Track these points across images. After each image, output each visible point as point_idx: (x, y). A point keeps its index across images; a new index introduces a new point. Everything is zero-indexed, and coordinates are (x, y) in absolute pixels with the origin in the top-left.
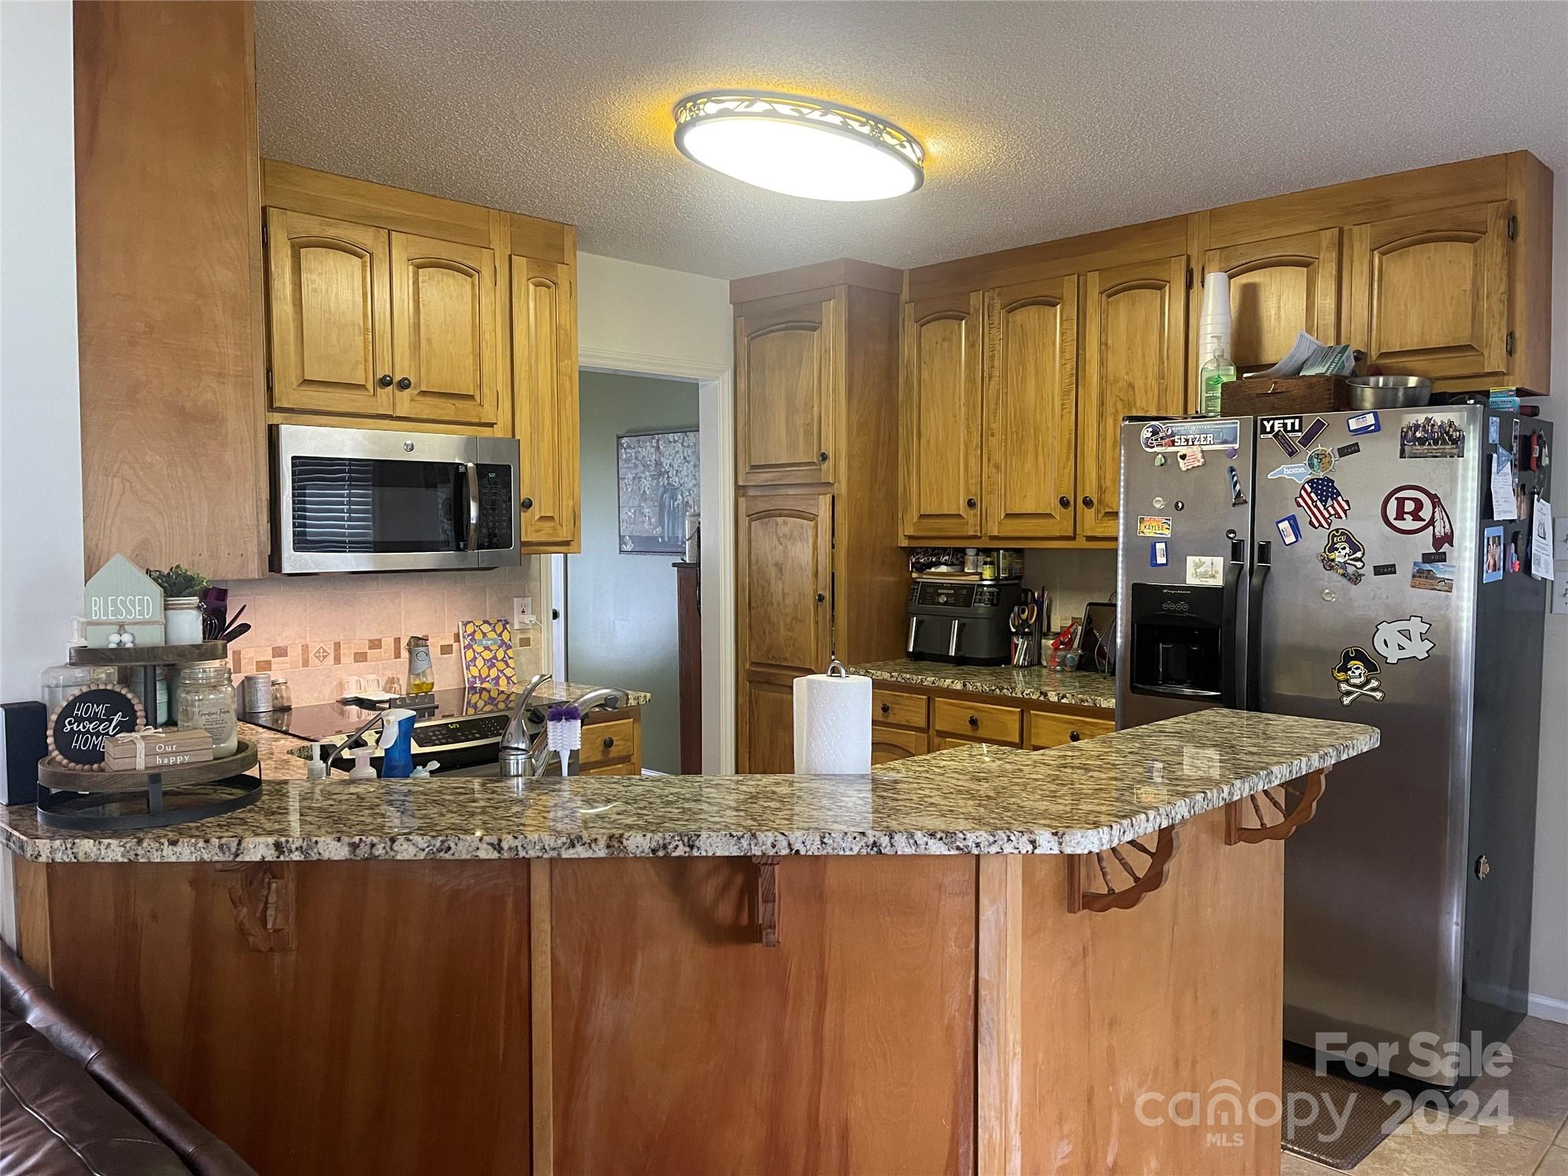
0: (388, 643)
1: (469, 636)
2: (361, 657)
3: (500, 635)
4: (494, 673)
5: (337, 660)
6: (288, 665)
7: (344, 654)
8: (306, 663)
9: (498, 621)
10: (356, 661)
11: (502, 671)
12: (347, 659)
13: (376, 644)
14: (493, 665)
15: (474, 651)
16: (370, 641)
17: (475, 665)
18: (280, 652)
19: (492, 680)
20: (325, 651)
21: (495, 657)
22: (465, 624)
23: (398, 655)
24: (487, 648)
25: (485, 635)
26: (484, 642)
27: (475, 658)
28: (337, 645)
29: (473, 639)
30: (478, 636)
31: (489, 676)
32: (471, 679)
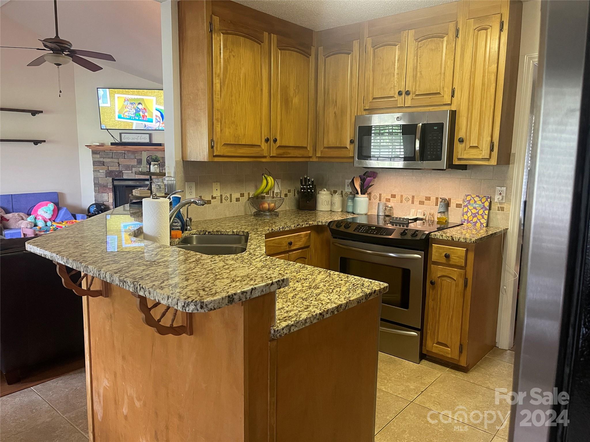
0: (433, 199)
1: (467, 201)
2: (422, 203)
3: (483, 203)
4: (475, 220)
5: (413, 203)
6: (395, 201)
7: (415, 201)
8: (401, 202)
9: (484, 196)
10: (420, 204)
11: (479, 220)
12: (416, 202)
13: (428, 199)
14: (476, 216)
15: (468, 208)
16: (426, 197)
17: (467, 215)
18: (393, 196)
19: (473, 223)
20: (408, 198)
21: (478, 213)
22: (467, 196)
23: (437, 205)
24: (475, 208)
25: (475, 202)
26: (474, 205)
27: (467, 212)
28: (413, 197)
29: (469, 203)
30: (472, 202)
31: (472, 220)
32: (463, 220)
